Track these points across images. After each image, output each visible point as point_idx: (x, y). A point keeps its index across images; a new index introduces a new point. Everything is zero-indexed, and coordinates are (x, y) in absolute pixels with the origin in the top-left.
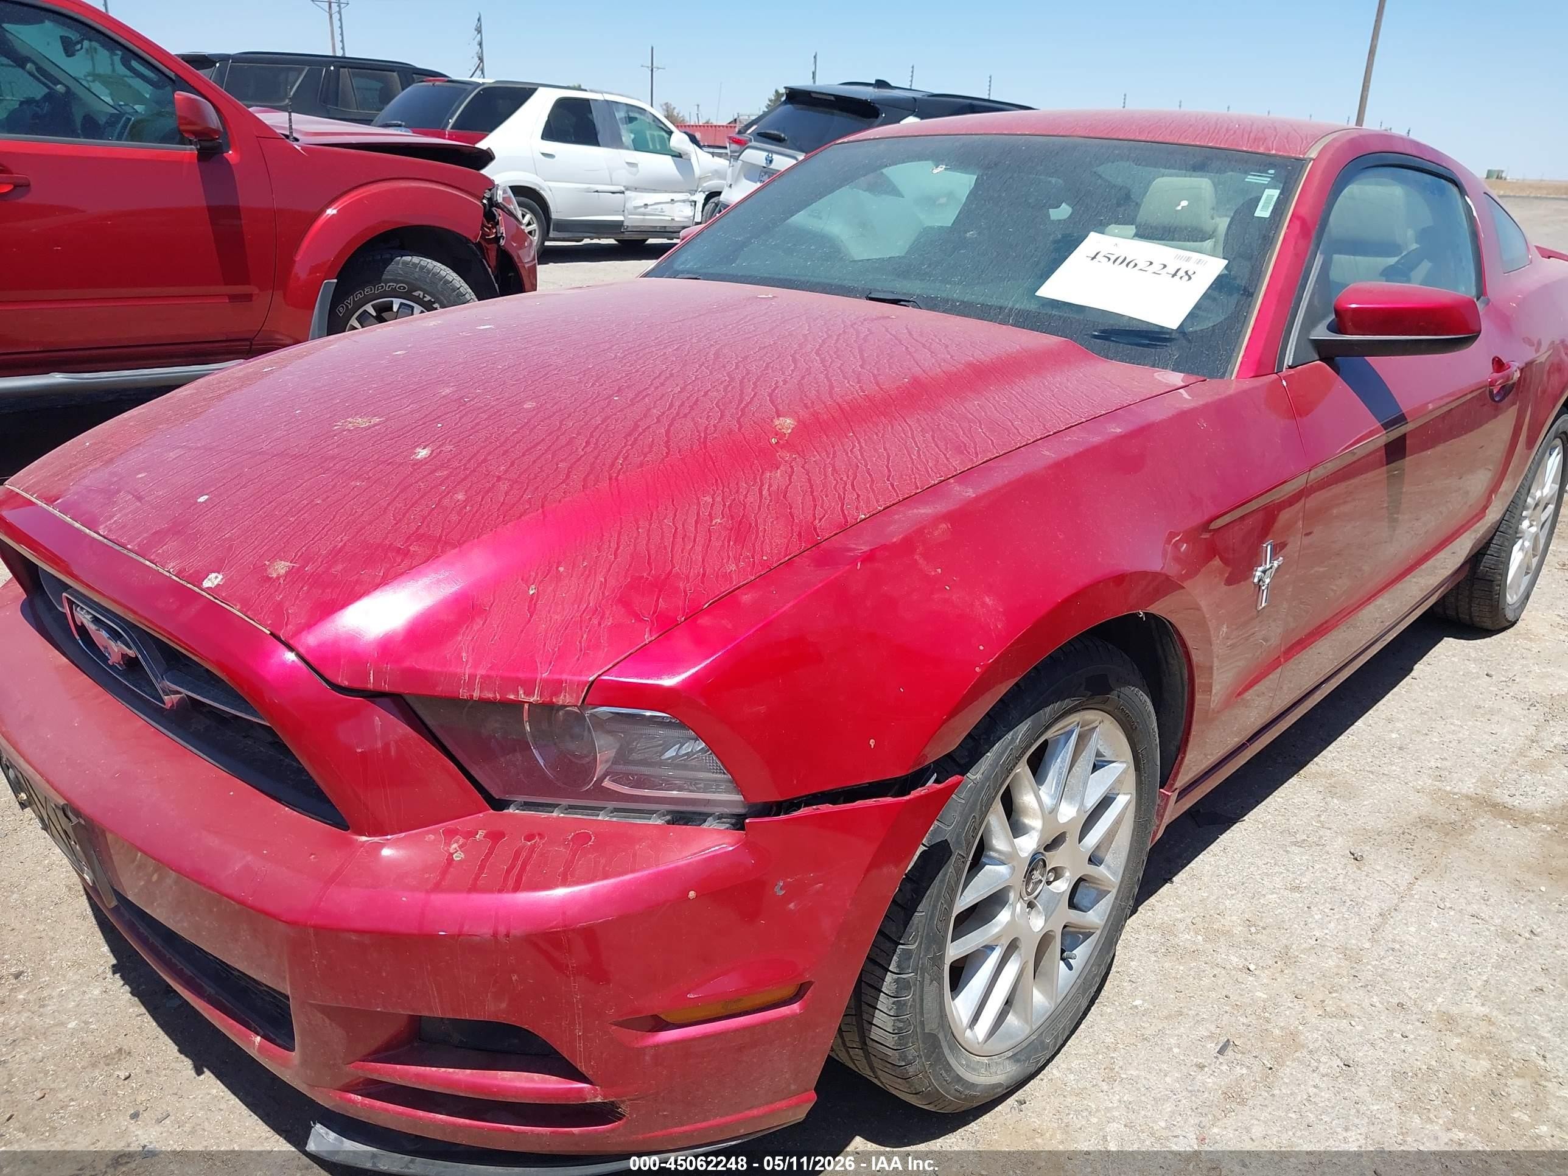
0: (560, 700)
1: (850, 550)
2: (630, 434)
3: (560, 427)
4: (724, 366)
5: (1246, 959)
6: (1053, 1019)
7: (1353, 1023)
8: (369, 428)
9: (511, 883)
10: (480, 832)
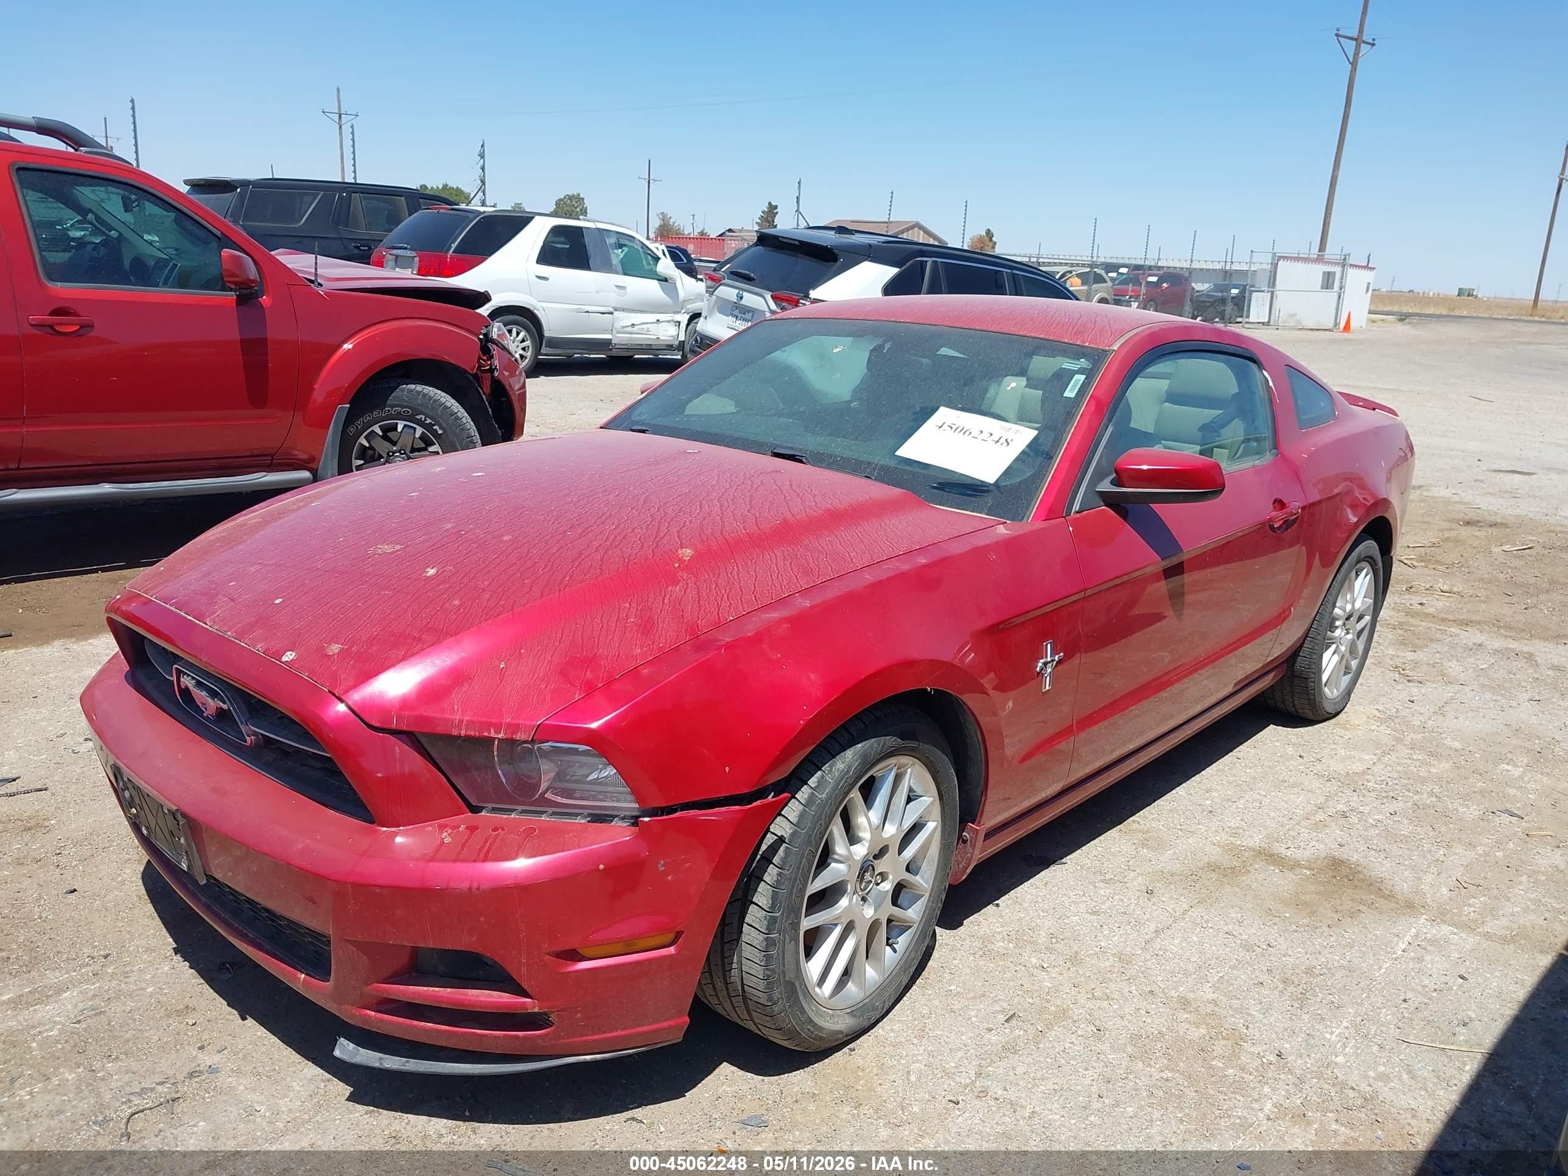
0: (518, 737)
1: (719, 640)
2: (576, 559)
3: (527, 554)
4: (649, 510)
5: (1043, 961)
6: (881, 988)
7: (1112, 1003)
8: (393, 553)
9: (482, 856)
10: (462, 826)
